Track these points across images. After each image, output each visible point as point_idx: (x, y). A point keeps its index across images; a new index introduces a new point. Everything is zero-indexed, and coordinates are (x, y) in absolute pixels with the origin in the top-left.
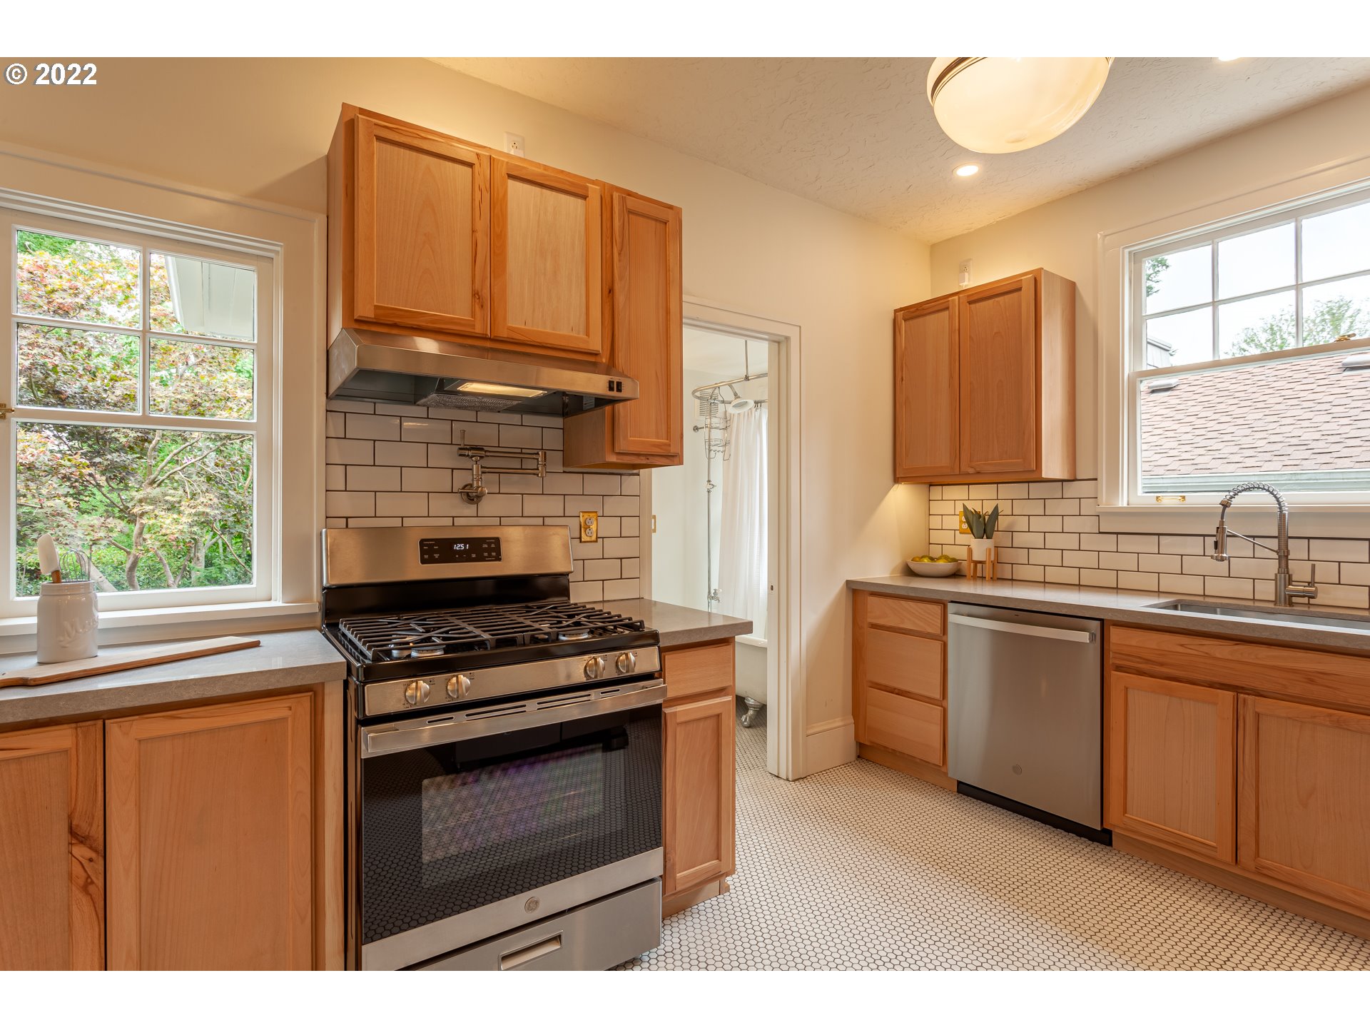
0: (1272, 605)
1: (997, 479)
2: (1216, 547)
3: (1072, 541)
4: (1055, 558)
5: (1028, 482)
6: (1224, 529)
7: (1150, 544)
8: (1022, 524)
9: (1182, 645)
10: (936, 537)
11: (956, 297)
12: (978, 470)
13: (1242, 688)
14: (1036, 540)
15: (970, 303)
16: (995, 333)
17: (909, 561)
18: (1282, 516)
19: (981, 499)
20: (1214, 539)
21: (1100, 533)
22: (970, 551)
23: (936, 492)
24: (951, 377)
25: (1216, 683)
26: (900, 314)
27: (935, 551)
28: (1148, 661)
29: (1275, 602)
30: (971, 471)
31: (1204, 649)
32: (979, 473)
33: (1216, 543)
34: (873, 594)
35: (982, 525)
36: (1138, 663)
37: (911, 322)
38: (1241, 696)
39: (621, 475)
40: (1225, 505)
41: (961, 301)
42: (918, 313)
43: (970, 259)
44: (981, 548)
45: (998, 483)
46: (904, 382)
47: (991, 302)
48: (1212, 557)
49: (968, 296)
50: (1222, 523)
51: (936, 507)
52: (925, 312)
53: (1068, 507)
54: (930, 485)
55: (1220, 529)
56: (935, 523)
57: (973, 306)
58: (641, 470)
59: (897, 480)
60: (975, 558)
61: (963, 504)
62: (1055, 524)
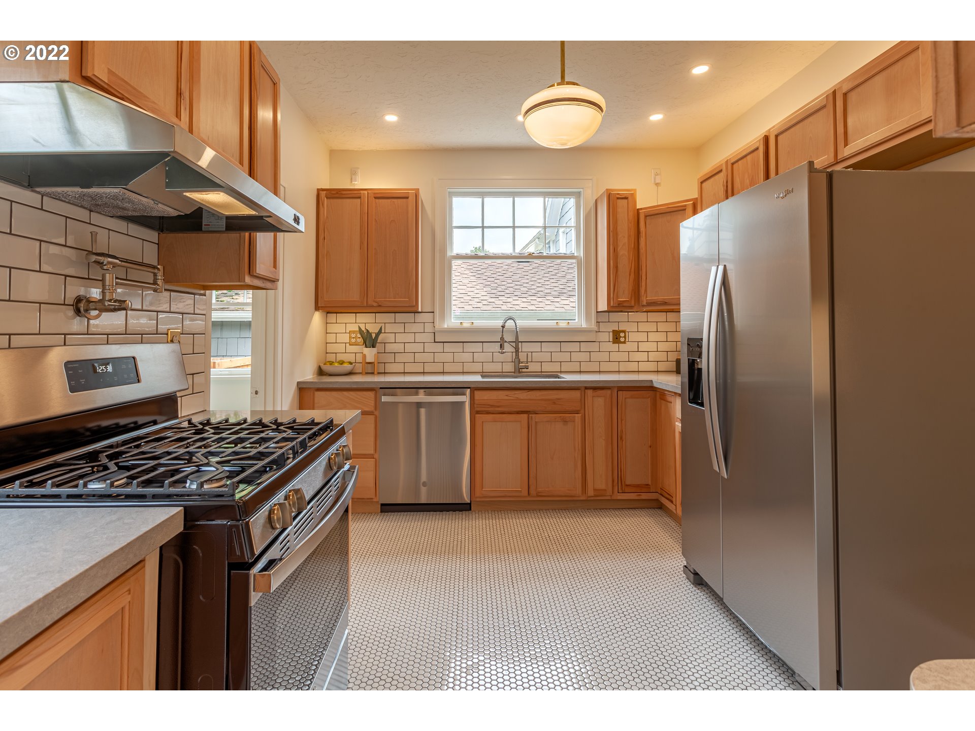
0: (513, 374)
1: (378, 309)
2: (501, 347)
3: (419, 348)
4: (410, 358)
5: (395, 313)
6: (503, 338)
7: (458, 348)
8: (391, 338)
9: (507, 396)
10: (331, 348)
11: (366, 192)
12: (380, 304)
13: (529, 412)
14: (400, 347)
15: (376, 198)
16: (392, 220)
17: (322, 365)
18: (517, 332)
19: (367, 322)
20: (499, 343)
21: (435, 342)
22: (364, 356)
23: (332, 318)
24: (361, 243)
25: (519, 411)
26: (323, 194)
27: (331, 358)
28: (492, 406)
29: (514, 372)
30: (375, 304)
31: (516, 396)
32: (380, 306)
33: (501, 345)
34: (319, 390)
35: (370, 340)
36: (488, 408)
37: (331, 200)
38: (530, 415)
39: (194, 294)
40: (503, 327)
41: (369, 195)
42: (337, 195)
43: (358, 168)
44: (370, 354)
45: (376, 313)
46: (325, 240)
47: (389, 200)
48: (499, 352)
49: (375, 193)
50: (503, 335)
51: (333, 328)
52: (344, 196)
53: (418, 328)
54: (327, 313)
55: (502, 338)
56: (331, 338)
57: (377, 200)
58: (207, 291)
59: (317, 308)
60: (368, 361)
61: (359, 327)
62: (410, 338)
